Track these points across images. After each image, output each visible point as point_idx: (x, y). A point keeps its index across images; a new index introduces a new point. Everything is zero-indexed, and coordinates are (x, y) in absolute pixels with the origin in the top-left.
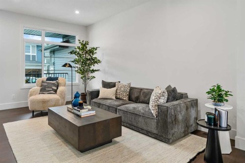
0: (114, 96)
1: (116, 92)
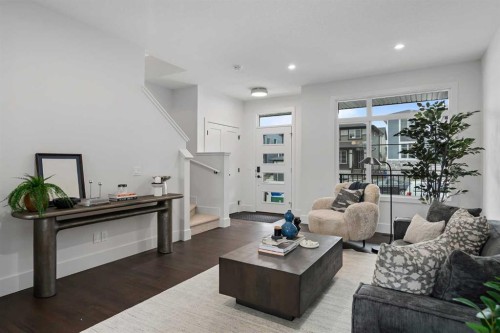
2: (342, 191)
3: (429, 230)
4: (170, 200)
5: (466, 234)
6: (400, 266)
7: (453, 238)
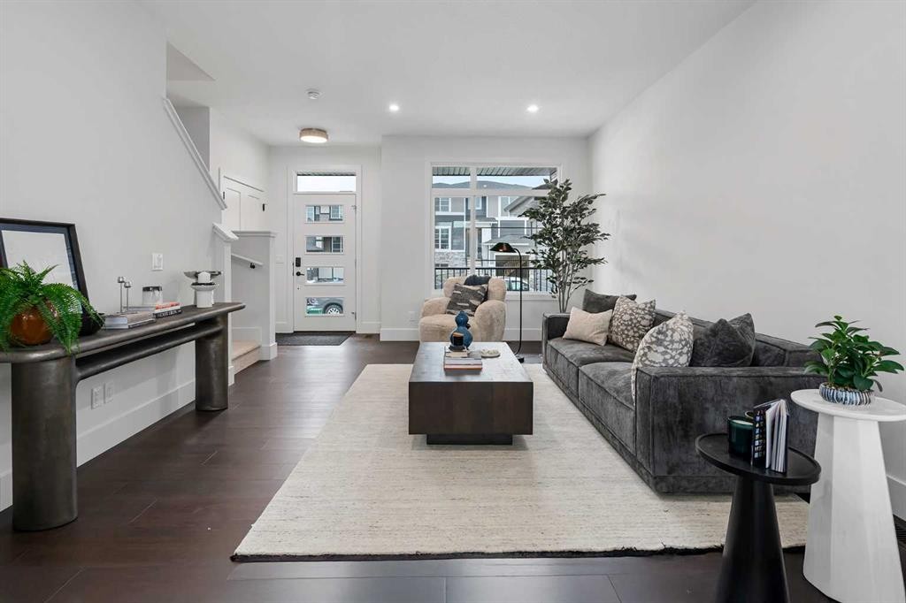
0: (604, 336)
1: (611, 325)
2: (456, 288)
3: (599, 321)
4: (224, 315)
5: (639, 319)
6: (676, 342)
7: (628, 325)
